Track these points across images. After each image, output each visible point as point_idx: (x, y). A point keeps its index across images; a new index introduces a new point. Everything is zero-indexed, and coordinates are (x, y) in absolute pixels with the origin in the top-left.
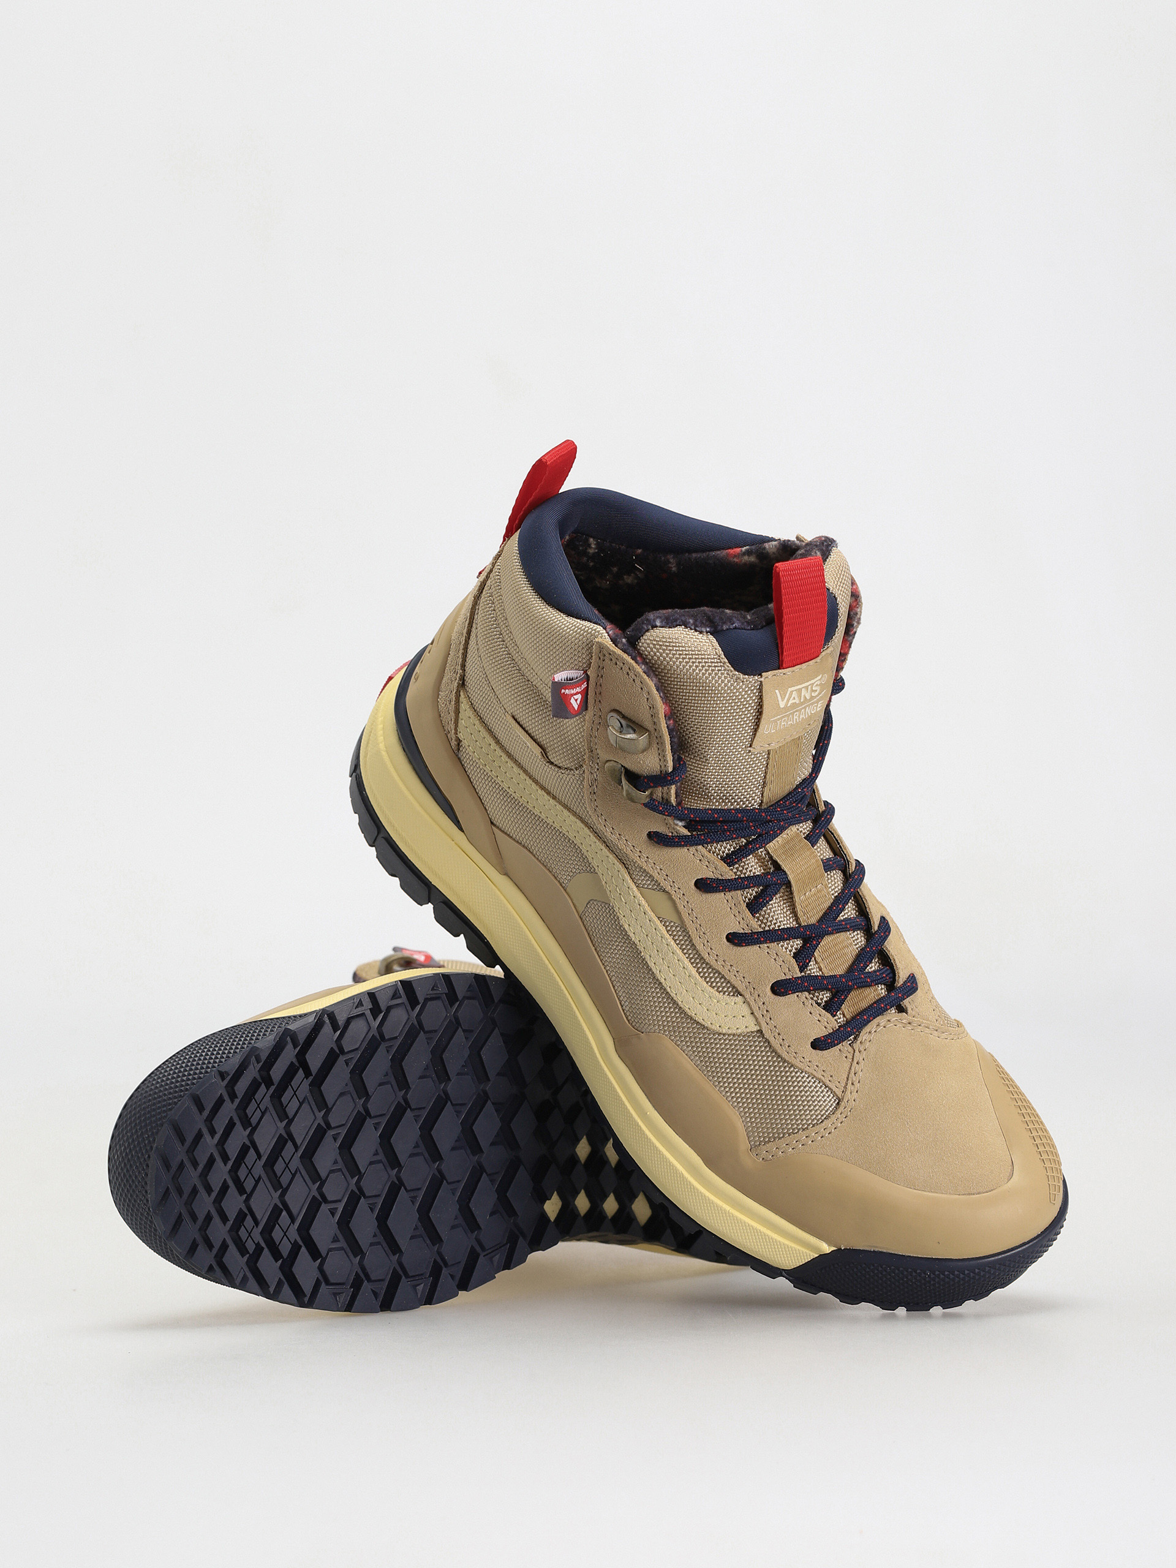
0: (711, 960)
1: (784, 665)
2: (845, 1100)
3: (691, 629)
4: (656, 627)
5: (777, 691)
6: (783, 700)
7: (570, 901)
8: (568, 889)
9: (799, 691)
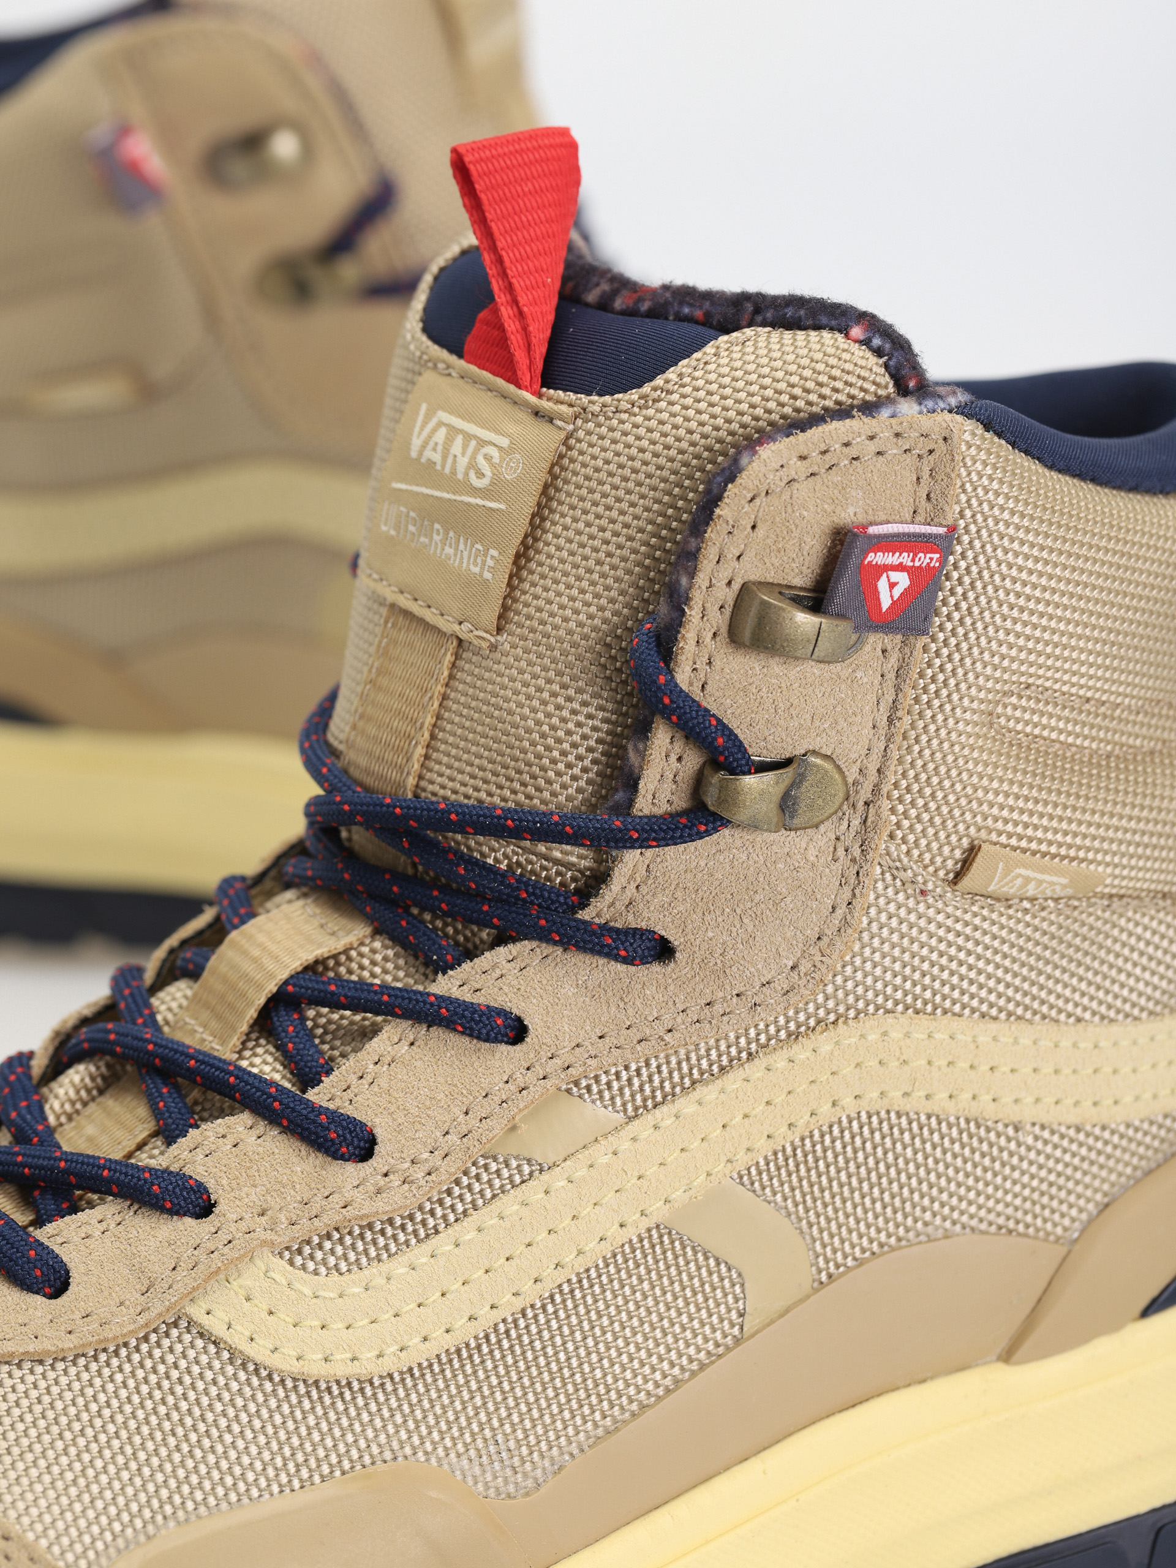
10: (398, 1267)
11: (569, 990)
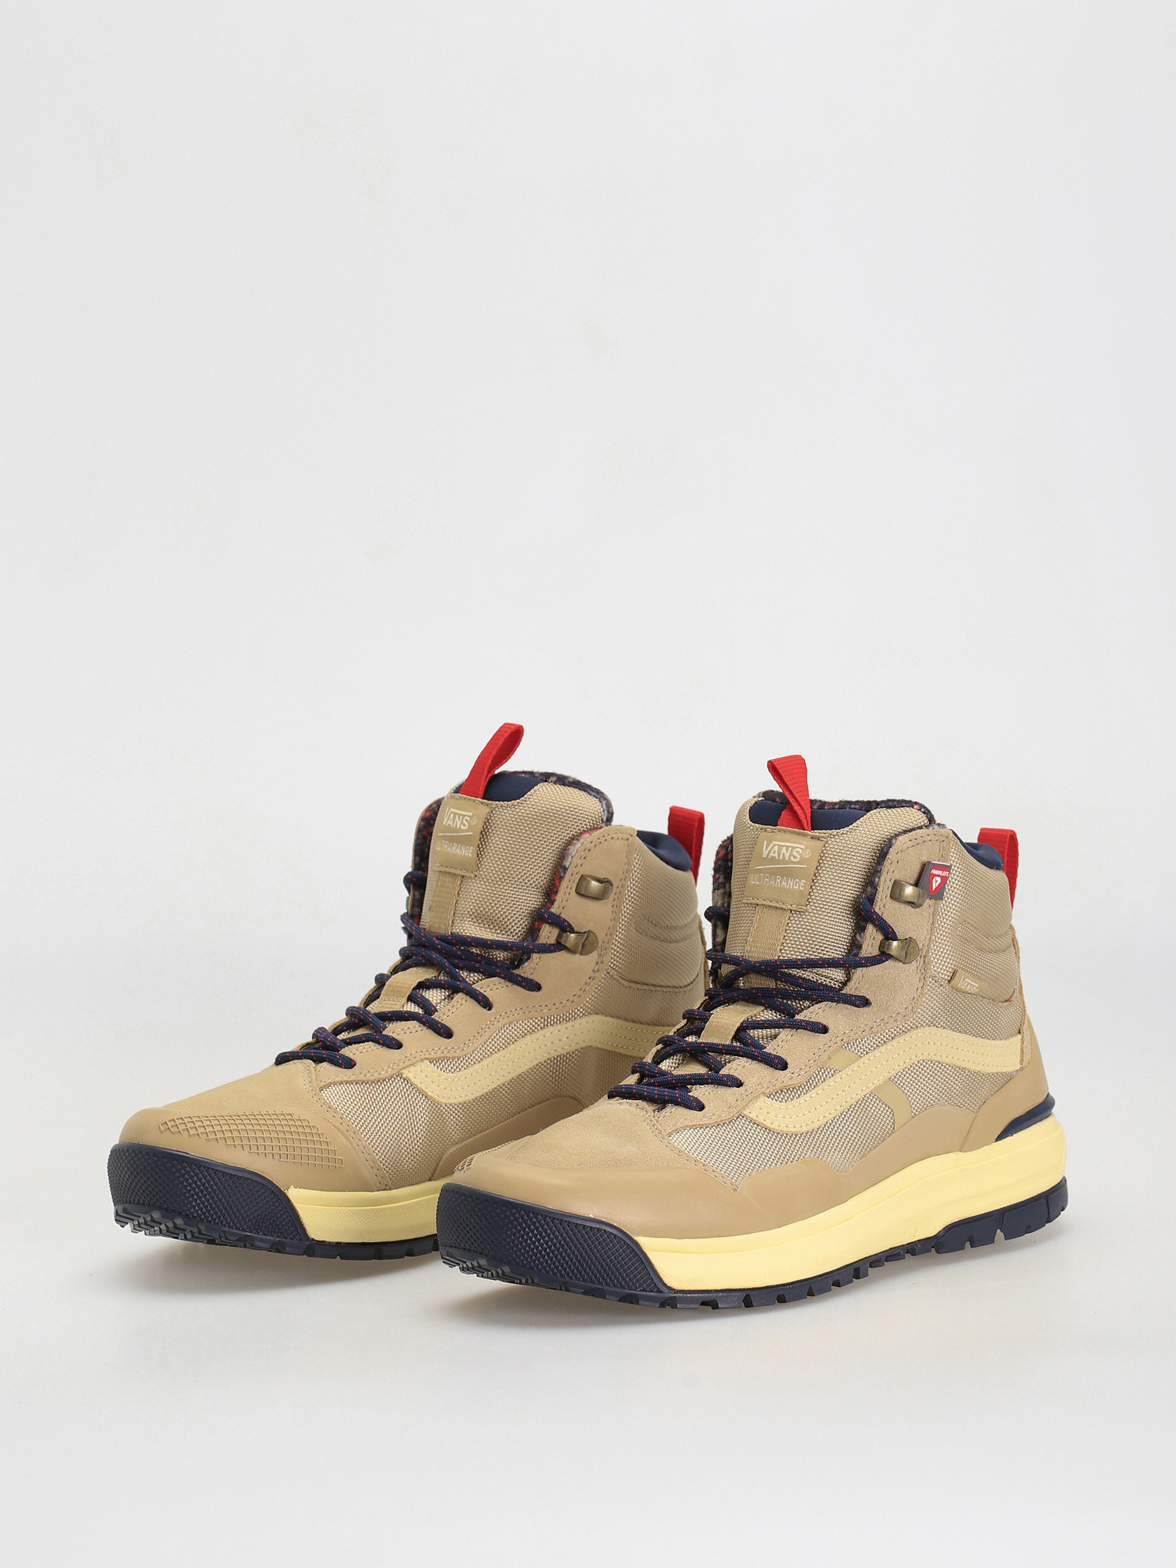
10: (801, 1100)
11: (840, 1016)
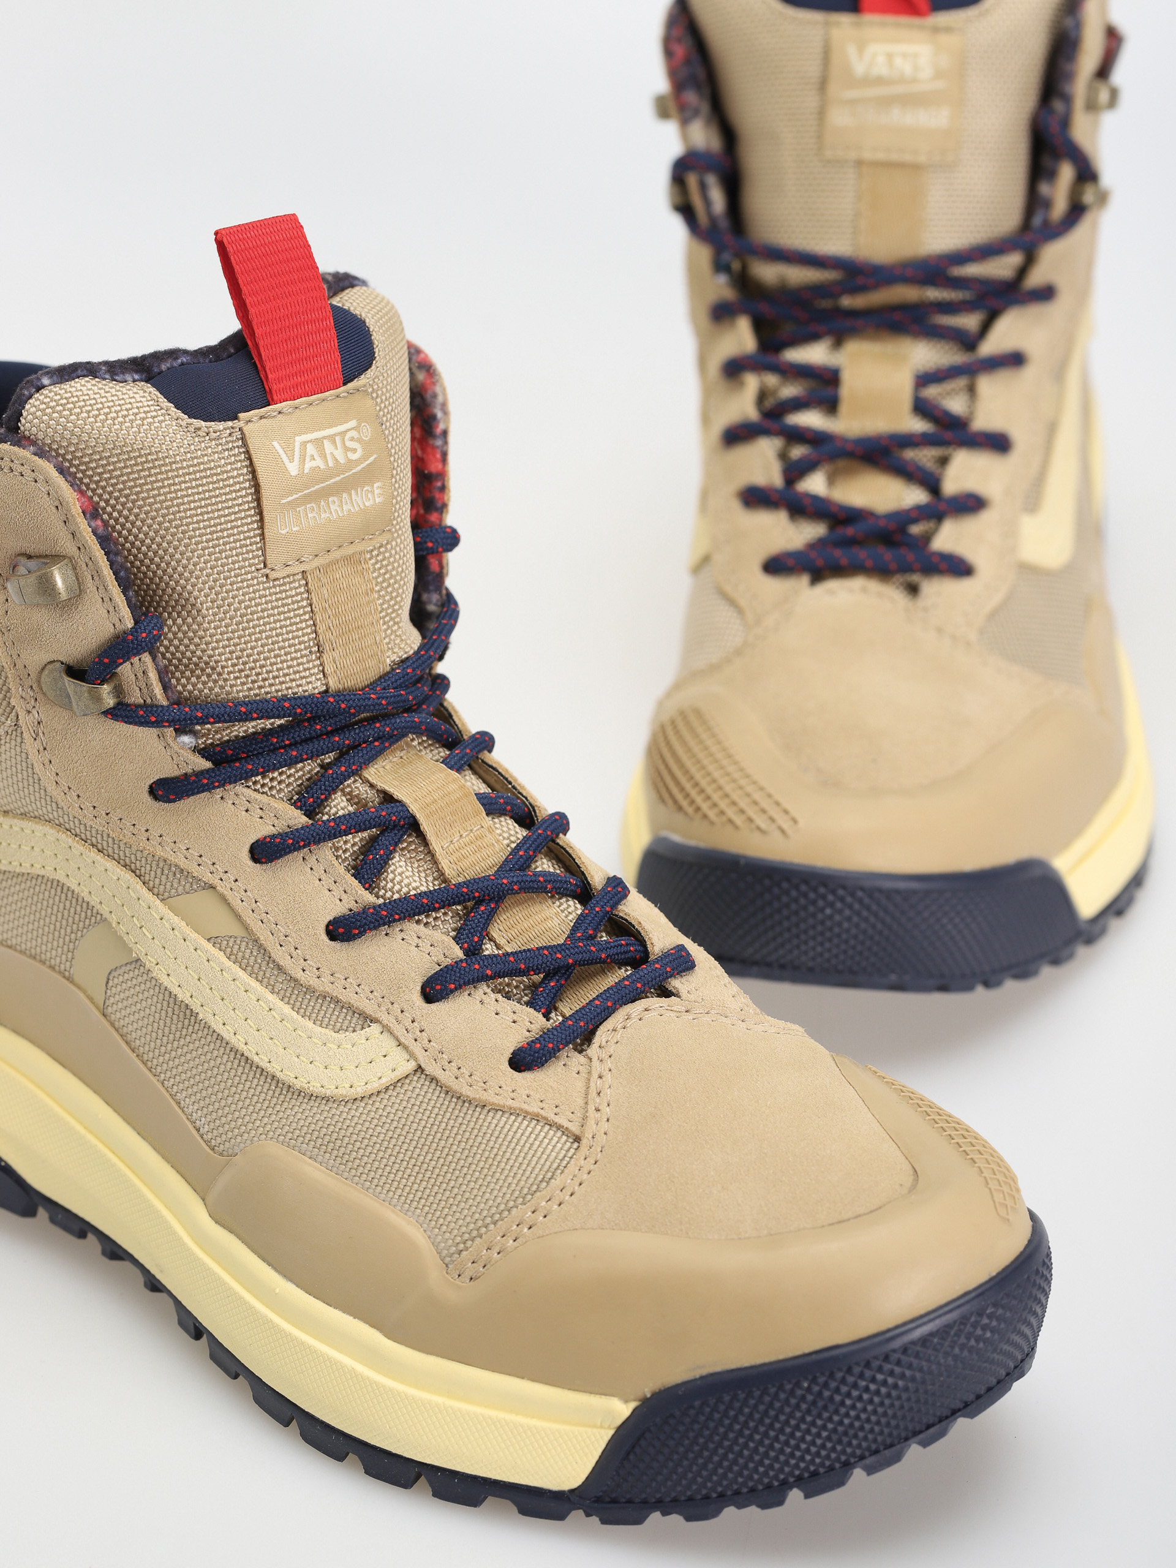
0: (308, 978)
1: (275, 398)
2: (588, 1135)
3: (105, 379)
4: (43, 387)
5: (275, 444)
6: (292, 460)
7: (82, 995)
8: (76, 979)
9: (318, 442)
